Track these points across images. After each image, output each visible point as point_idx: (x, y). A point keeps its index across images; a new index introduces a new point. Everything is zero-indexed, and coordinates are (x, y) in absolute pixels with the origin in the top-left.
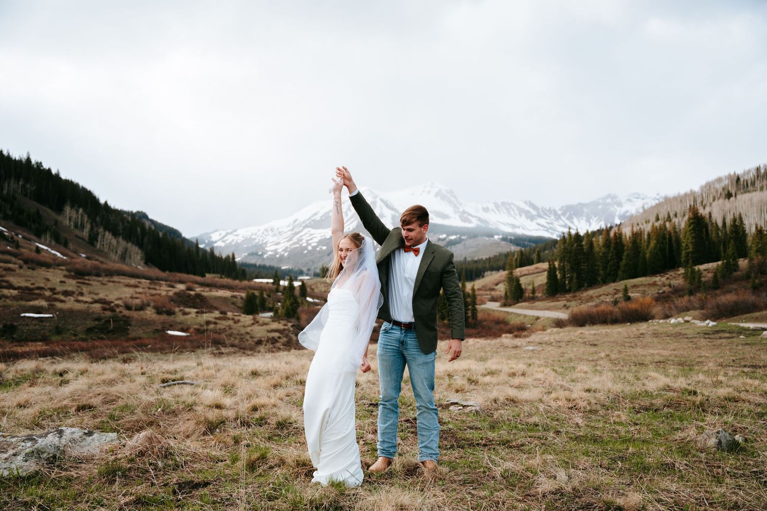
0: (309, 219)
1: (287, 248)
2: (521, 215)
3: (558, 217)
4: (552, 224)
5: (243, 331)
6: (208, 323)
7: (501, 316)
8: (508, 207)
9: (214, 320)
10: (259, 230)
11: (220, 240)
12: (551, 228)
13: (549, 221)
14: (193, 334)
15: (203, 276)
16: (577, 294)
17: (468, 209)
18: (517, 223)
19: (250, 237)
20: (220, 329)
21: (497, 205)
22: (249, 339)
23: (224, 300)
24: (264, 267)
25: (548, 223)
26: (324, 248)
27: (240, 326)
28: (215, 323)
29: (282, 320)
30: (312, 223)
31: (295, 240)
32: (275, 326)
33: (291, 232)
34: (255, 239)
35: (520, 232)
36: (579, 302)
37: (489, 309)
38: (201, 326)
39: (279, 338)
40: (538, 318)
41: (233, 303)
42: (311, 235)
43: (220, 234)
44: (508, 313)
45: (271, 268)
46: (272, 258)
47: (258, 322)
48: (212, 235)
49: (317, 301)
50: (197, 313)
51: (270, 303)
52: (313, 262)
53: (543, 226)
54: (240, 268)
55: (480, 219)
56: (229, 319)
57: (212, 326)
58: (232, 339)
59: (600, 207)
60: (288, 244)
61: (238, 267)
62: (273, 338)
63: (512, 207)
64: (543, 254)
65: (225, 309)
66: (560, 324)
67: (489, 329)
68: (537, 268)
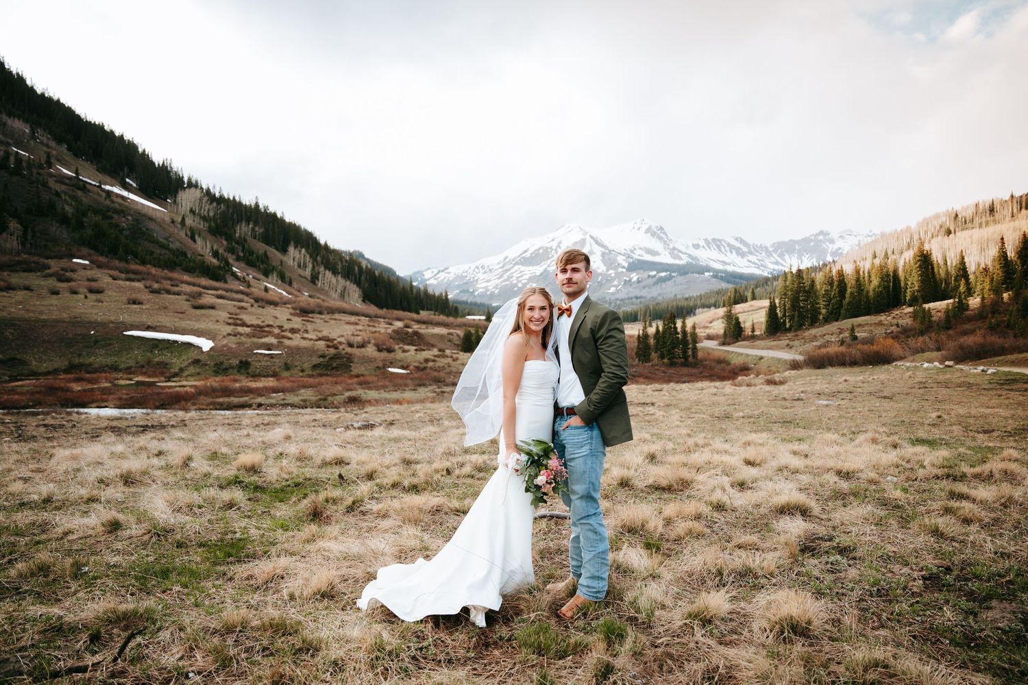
0: (519, 256)
1: (497, 285)
2: (731, 252)
3: (769, 254)
4: (762, 260)
6: (427, 361)
7: (722, 356)
8: (718, 243)
9: (432, 358)
10: (470, 268)
11: (432, 277)
12: (762, 265)
13: (760, 258)
14: (413, 372)
15: (418, 313)
16: (799, 333)
17: (678, 246)
18: (727, 260)
19: (462, 275)
20: (439, 367)
21: (707, 243)
23: (441, 337)
24: (475, 304)
25: (759, 260)
27: (459, 364)
28: (434, 361)
30: (522, 260)
31: (505, 277)
33: (501, 270)
34: (466, 276)
35: (730, 268)
36: (803, 341)
37: (709, 348)
38: (421, 363)
40: (761, 358)
41: (450, 341)
42: (521, 272)
43: (433, 272)
44: (728, 352)
45: (482, 305)
46: (482, 295)
48: (425, 273)
50: (416, 350)
53: (754, 263)
54: (453, 306)
55: (690, 256)
56: (447, 357)
57: (430, 364)
59: (812, 244)
60: (498, 281)
61: (451, 304)
63: (723, 243)
64: (758, 291)
65: (443, 347)
66: (795, 366)
67: (711, 368)
68: (752, 306)
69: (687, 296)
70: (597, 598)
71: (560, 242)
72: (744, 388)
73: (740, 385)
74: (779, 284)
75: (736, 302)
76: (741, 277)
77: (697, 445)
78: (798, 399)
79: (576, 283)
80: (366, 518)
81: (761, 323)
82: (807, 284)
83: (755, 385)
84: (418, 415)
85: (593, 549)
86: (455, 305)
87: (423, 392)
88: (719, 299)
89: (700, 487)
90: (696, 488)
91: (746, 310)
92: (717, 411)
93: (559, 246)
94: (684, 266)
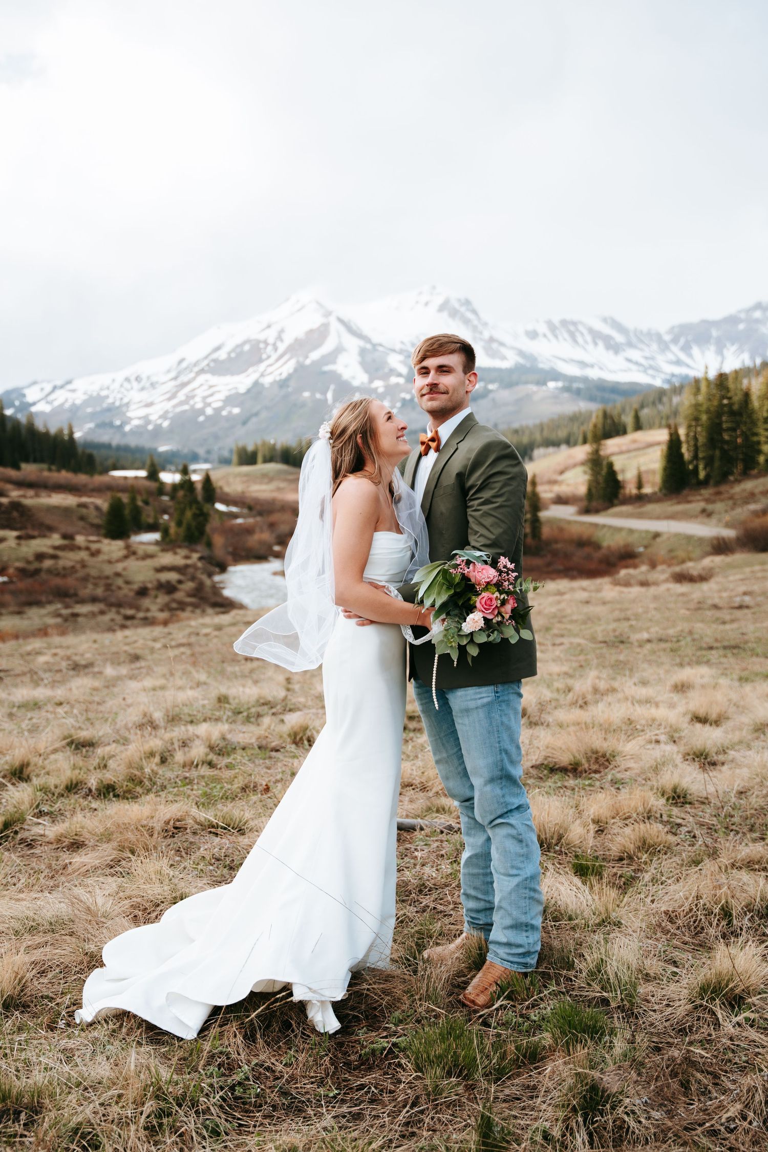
0: (206, 357)
1: (167, 412)
2: (596, 344)
3: (664, 347)
4: (653, 358)
5: (108, 570)
6: (40, 557)
7: (586, 533)
8: (572, 328)
9: (51, 551)
10: (114, 380)
11: (42, 399)
12: (651, 367)
13: (647, 354)
14: (15, 579)
15: (18, 468)
16: (723, 488)
17: (497, 335)
18: (588, 359)
19: (98, 394)
20: (64, 568)
21: (552, 327)
22: (123, 585)
23: (66, 511)
24: (126, 449)
25: (646, 358)
26: (236, 411)
27: (103, 562)
28: (54, 557)
29: (180, 547)
30: (212, 364)
31: (181, 396)
32: (168, 559)
33: (173, 383)
34: (107, 397)
35: (594, 374)
36: (730, 503)
37: (560, 520)
38: (28, 562)
39: (180, 582)
40: (657, 535)
41: (82, 518)
42: (211, 387)
43: (42, 389)
44: (596, 525)
45: (139, 450)
46: (138, 432)
47: (134, 553)
48: (26, 391)
49: (234, 509)
50: (19, 538)
51: (148, 516)
52: (216, 437)
53: (637, 363)
54: (83, 452)
55: (521, 353)
56: (79, 548)
57: (48, 563)
58: (90, 586)
59: (741, 327)
60: (168, 406)
61: (80, 450)
62: (168, 582)
63: (581, 328)
64: (645, 413)
65: (70, 530)
66: (721, 547)
67: (567, 556)
68: (634, 441)
69: (516, 425)
70: (525, 965)
71: (282, 331)
72: (636, 590)
73: (627, 584)
74: (685, 401)
75: (608, 435)
76: (615, 389)
77: (596, 690)
78: (740, 607)
79: (446, 393)
80: (37, 851)
81: (653, 472)
82: (737, 398)
83: (656, 584)
84: (42, 659)
85: (514, 872)
86: (88, 451)
87: (36, 616)
88: (575, 429)
89: (631, 764)
90: (623, 767)
91: (624, 448)
92: (600, 630)
93: (280, 338)
94: (510, 371)
